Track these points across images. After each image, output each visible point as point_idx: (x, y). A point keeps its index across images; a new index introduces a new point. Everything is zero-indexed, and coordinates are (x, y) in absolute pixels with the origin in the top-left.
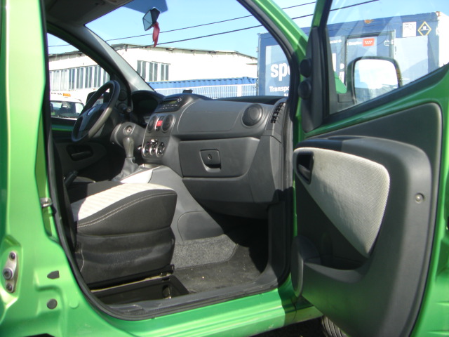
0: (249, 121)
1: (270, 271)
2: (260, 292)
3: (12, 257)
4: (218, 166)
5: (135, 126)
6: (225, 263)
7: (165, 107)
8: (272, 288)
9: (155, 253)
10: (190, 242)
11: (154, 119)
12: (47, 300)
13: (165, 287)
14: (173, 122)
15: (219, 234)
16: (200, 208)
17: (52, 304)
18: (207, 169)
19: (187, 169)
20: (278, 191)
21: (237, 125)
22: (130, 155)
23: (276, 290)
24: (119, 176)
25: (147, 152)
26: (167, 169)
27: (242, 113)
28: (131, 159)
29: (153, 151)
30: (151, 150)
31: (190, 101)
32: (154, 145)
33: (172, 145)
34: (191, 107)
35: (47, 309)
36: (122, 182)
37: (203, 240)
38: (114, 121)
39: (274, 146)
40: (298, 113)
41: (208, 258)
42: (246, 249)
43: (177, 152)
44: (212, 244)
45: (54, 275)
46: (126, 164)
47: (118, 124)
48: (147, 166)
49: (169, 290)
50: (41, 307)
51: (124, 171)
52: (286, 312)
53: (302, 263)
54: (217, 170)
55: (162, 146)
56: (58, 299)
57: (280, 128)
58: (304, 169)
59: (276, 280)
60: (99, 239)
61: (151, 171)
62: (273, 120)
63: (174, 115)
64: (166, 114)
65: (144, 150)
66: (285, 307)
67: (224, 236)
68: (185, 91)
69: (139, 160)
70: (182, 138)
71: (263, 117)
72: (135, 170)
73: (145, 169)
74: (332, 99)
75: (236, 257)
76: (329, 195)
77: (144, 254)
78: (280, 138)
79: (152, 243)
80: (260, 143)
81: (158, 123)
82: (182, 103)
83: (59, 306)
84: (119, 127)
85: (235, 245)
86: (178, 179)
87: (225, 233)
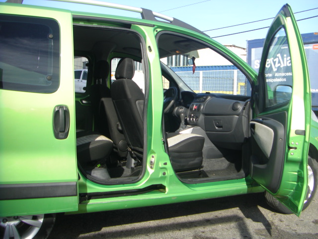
0: (234, 109)
1: (242, 172)
2: (237, 179)
3: (153, 157)
4: (221, 127)
5: (184, 108)
6: (224, 170)
7: (198, 100)
8: (243, 178)
9: (196, 161)
10: (208, 160)
11: (193, 105)
12: (163, 172)
13: (200, 174)
14: (202, 107)
15: (221, 157)
16: (213, 145)
17: (164, 174)
18: (217, 128)
19: (207, 128)
20: (246, 138)
21: (230, 110)
22: (183, 122)
23: (244, 179)
24: (178, 130)
25: (190, 120)
26: (199, 128)
27: (231, 105)
28: (183, 123)
29: (193, 120)
30: (191, 119)
31: (209, 98)
32: (193, 117)
33: (201, 117)
34: (210, 101)
35: (163, 175)
36: (180, 133)
37: (214, 159)
38: (175, 106)
39: (244, 119)
40: (254, 106)
41: (216, 167)
42: (233, 164)
43: (203, 121)
44: (218, 161)
45: (165, 164)
46: (181, 125)
47: (176, 107)
48: (190, 126)
49: (201, 176)
50: (161, 175)
51: (180, 128)
52: (248, 187)
53: (252, 165)
54: (221, 129)
55: (197, 117)
56: (166, 172)
57: (247, 112)
58: (253, 130)
59: (244, 174)
60: (177, 154)
61: (192, 128)
62: (244, 109)
63: (202, 104)
64: (198, 104)
65: (188, 119)
66: (247, 185)
67: (223, 158)
68: (207, 93)
69: (187, 123)
70: (206, 114)
71: (240, 107)
72: (185, 128)
73: (189, 128)
74: (267, 101)
75: (228, 168)
76: (259, 139)
77: (192, 161)
78: (247, 116)
79: (195, 157)
80: (239, 118)
81: (194, 107)
82: (206, 99)
83: (166, 174)
84: (176, 108)
85: (228, 162)
86: (204, 132)
87: (224, 157)
